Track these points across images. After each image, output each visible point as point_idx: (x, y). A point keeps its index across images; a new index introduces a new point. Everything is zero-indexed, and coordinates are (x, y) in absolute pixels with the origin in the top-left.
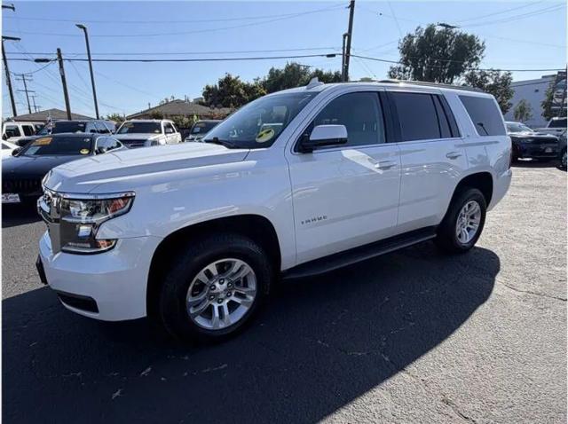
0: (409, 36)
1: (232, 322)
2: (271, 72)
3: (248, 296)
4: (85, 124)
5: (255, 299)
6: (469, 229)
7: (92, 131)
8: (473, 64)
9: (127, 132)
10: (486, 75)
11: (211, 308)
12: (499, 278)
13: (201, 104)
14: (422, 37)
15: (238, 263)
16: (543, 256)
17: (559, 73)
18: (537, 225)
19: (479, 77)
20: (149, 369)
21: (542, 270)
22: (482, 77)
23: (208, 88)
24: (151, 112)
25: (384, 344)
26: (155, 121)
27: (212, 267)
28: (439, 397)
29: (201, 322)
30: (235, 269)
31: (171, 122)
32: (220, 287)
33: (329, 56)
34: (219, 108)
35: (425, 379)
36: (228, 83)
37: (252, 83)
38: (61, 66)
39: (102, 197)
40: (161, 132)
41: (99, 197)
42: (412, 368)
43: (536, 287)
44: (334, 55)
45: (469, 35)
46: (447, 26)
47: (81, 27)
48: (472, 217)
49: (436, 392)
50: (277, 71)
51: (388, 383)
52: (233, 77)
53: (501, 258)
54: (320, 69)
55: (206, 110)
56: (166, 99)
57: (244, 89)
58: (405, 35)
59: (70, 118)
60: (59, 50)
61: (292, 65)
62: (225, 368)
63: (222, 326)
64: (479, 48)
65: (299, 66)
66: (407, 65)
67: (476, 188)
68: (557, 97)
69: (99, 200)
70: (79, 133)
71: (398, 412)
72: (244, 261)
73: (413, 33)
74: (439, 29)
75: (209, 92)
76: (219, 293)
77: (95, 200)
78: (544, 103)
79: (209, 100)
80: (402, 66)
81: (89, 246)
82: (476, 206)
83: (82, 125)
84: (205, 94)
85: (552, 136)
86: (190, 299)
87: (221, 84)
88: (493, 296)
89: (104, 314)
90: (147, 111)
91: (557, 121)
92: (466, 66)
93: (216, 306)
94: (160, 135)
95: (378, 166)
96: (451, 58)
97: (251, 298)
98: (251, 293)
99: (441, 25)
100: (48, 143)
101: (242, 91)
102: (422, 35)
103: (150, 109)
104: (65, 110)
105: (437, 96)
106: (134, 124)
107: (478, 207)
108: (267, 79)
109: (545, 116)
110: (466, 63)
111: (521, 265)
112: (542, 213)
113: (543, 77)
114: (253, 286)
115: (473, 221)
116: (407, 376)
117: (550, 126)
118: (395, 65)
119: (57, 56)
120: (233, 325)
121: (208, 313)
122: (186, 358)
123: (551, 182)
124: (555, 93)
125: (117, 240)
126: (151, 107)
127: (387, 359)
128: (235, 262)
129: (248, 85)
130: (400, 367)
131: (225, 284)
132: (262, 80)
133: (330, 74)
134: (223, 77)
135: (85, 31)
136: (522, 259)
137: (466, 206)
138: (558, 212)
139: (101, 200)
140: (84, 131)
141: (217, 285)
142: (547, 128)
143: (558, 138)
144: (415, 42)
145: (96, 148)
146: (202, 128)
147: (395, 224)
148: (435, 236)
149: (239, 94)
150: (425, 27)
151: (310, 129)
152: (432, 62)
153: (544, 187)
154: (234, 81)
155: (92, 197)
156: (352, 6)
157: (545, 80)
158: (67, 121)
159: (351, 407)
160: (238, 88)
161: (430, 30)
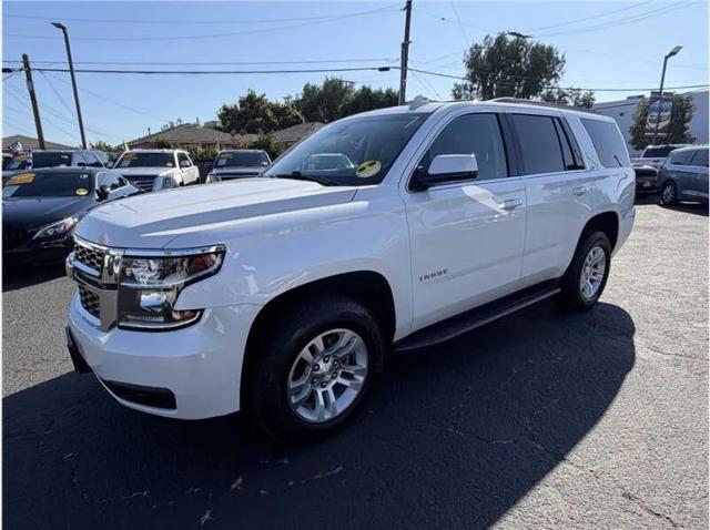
0: (476, 47)
1: (339, 411)
2: (306, 88)
3: (356, 376)
4: (70, 156)
5: (366, 381)
6: (592, 281)
7: (80, 164)
8: (552, 81)
9: (129, 166)
10: (564, 95)
11: (313, 395)
12: (637, 340)
13: (219, 129)
14: (492, 49)
15: (348, 334)
16: (679, 311)
17: (653, 93)
18: (659, 273)
19: (557, 97)
20: (240, 481)
21: (683, 328)
22: (560, 97)
23: (225, 108)
24: (154, 140)
25: (530, 428)
26: (166, 151)
27: (318, 341)
28: (619, 490)
29: (304, 413)
30: (342, 343)
31: (186, 153)
32: (324, 367)
33: (382, 69)
34: (243, 134)
35: (594, 469)
36: (251, 102)
37: (282, 102)
38: (29, 79)
39: (179, 254)
40: (174, 166)
41: (174, 254)
42: (573, 456)
43: (683, 347)
44: (387, 69)
45: (547, 46)
46: (519, 35)
47: (59, 26)
48: (595, 267)
49: (613, 485)
50: (314, 88)
51: (551, 478)
52: (258, 95)
53: (632, 316)
54: (367, 86)
55: (227, 137)
56: (171, 123)
57: (272, 110)
58: (471, 45)
59: (42, 147)
60: (25, 57)
61: (333, 80)
62: (340, 471)
63: (327, 416)
64: (558, 62)
65: (341, 82)
66: (474, 81)
67: (602, 231)
68: (651, 121)
69: (173, 257)
70: (63, 167)
71: (576, 513)
72: (355, 331)
73: (481, 42)
74: (511, 38)
75: (227, 114)
76: (323, 375)
77: (168, 258)
78: (631, 128)
79: (229, 123)
80: (469, 83)
81: (162, 319)
82: (601, 253)
83: (66, 157)
84: (221, 116)
85: (650, 168)
86: (292, 385)
87: (242, 103)
88: (638, 362)
89: (184, 411)
90: (147, 137)
91: (653, 150)
92: (543, 84)
93: (320, 392)
94: (173, 170)
95: (502, 206)
96: (527, 74)
97: (361, 379)
98: (359, 372)
99: (513, 34)
100: (31, 180)
101: (270, 113)
102: (492, 45)
103: (150, 136)
104: (37, 137)
105: (558, 118)
106: (138, 154)
107: (603, 253)
108: (301, 97)
109: (633, 144)
110: (544, 80)
111: (657, 321)
112: (659, 260)
113: (629, 98)
114: (362, 363)
115: (595, 271)
116: (570, 467)
117: (645, 156)
118: (460, 82)
119: (22, 65)
120: (341, 415)
121: (311, 402)
122: (286, 462)
123: (657, 221)
124: (649, 117)
125: (202, 311)
126: (153, 132)
127: (539, 446)
128: (344, 333)
129: (277, 105)
130: (560, 457)
131: (330, 363)
132: (294, 98)
133: (380, 93)
134: (245, 94)
135: (64, 32)
136: (656, 315)
137: (591, 252)
138: (677, 258)
139: (177, 257)
140: (69, 164)
141: (322, 364)
142: (641, 158)
143: (657, 170)
144: (483, 54)
145: (97, 188)
146: (228, 159)
147: (519, 277)
148: (559, 290)
149: (265, 117)
150: (494, 36)
151: (427, 160)
152: (504, 78)
153: (651, 228)
154: (260, 100)
155: (162, 254)
156: (408, 7)
157: (632, 101)
158: (40, 151)
159: (516, 511)
160: (265, 109)
161: (501, 40)
